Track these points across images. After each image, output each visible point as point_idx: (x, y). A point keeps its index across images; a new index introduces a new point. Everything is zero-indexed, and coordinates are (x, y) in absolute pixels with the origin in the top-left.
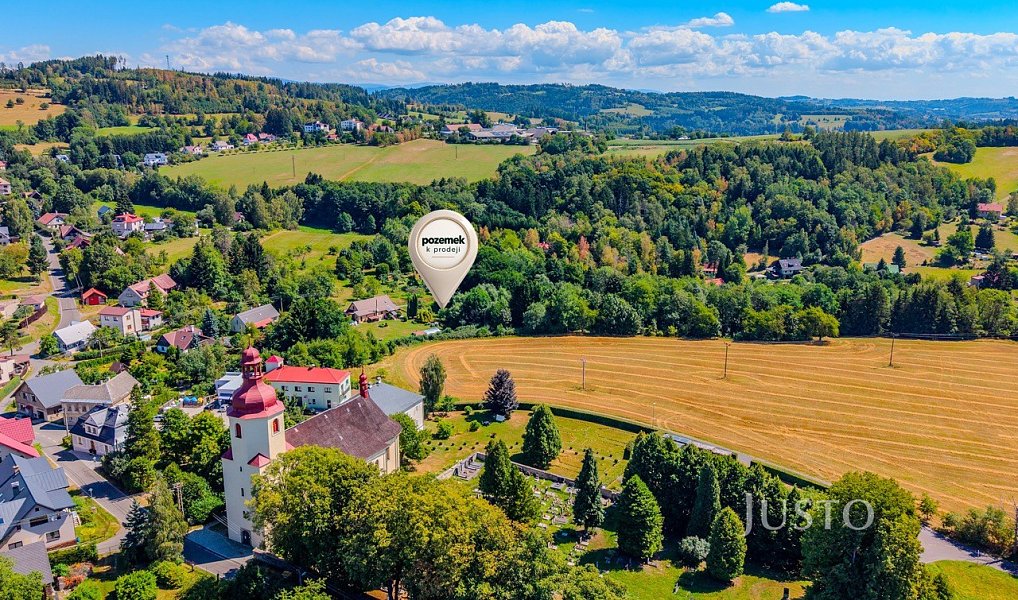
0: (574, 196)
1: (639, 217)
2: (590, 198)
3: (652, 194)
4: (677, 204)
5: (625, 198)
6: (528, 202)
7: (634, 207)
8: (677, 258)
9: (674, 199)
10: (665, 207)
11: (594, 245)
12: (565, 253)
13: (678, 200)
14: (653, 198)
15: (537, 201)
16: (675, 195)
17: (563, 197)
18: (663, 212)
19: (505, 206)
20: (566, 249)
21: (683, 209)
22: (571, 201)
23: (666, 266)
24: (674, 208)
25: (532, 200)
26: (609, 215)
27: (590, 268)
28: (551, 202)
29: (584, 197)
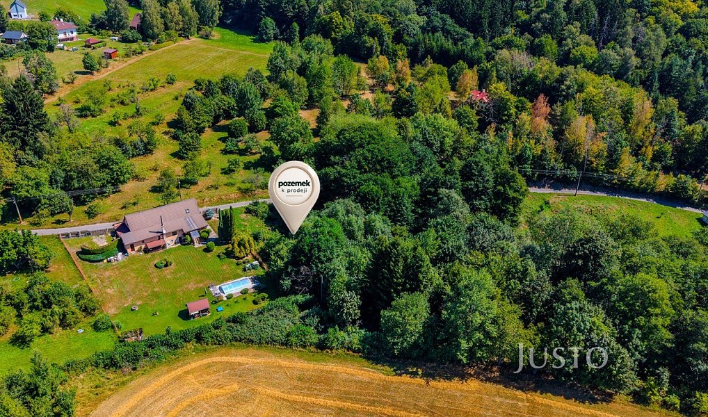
0: (542, 12)
1: (629, 51)
2: (563, 14)
3: (651, 14)
4: (686, 32)
5: (614, 19)
6: (480, 17)
7: (625, 34)
8: (689, 137)
9: (681, 23)
10: (668, 35)
11: (558, 109)
12: (510, 116)
13: (688, 26)
14: (651, 20)
15: (492, 16)
16: (684, 17)
17: (529, 11)
18: (665, 41)
19: (449, 21)
20: (513, 111)
21: (693, 40)
22: (538, 18)
23: (668, 147)
24: (681, 38)
25: (485, 14)
26: (587, 44)
27: (543, 151)
28: (512, 16)
29: (556, 15)
